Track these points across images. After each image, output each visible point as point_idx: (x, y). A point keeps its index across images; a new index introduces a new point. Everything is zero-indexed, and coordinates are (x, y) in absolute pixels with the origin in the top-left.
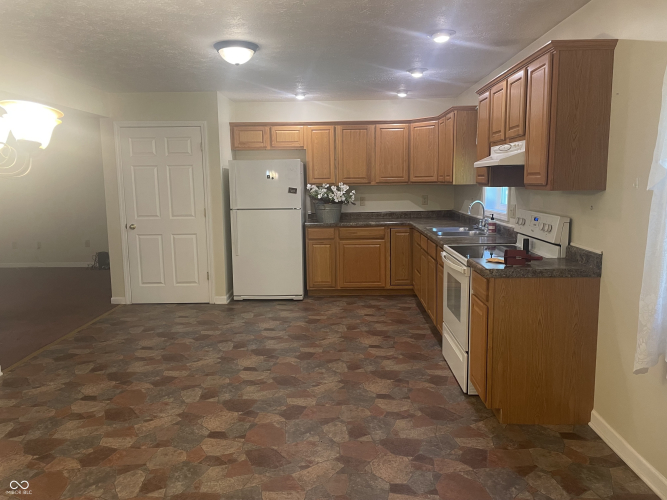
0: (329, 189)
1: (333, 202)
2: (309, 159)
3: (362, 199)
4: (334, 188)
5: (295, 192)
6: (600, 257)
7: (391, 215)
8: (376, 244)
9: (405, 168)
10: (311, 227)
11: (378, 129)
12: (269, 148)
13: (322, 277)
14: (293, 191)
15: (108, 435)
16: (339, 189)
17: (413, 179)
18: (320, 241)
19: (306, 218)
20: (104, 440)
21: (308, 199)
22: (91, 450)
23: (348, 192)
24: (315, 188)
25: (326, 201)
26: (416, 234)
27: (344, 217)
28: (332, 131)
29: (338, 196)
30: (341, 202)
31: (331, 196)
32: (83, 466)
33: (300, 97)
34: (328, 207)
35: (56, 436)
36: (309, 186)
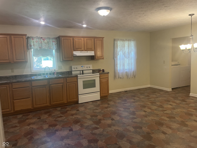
15: (166, 120)
20: (167, 120)
22: (172, 119)
32: (175, 117)
35: (179, 125)
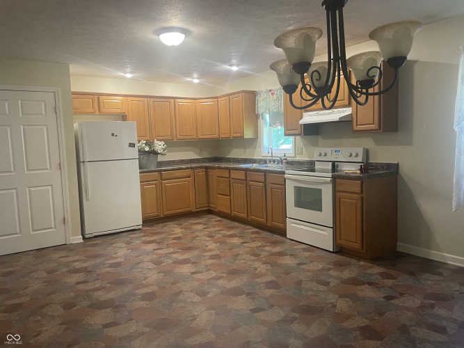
5: (134, 146)
6: (398, 165)
8: (185, 182)
9: (195, 129)
11: (176, 102)
12: (97, 113)
14: (132, 145)
17: (199, 137)
18: (148, 182)
28: (146, 102)
33: (129, 76)
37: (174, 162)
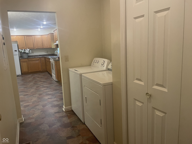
0: (25, 50)
1: (26, 53)
2: (18, 44)
3: (33, 52)
4: (26, 50)
5: (16, 51)
7: (40, 55)
8: (37, 62)
9: (42, 45)
10: (21, 59)
11: (35, 37)
13: (25, 70)
16: (27, 50)
17: (44, 47)
18: (24, 62)
19: (20, 57)
21: (19, 53)
23: (29, 51)
24: (21, 50)
25: (24, 53)
26: (46, 59)
27: (29, 56)
28: (24, 37)
29: (27, 51)
30: (28, 53)
31: (25, 52)
33: (15, 30)
34: (25, 54)
36: (19, 50)
37: (37, 56)
